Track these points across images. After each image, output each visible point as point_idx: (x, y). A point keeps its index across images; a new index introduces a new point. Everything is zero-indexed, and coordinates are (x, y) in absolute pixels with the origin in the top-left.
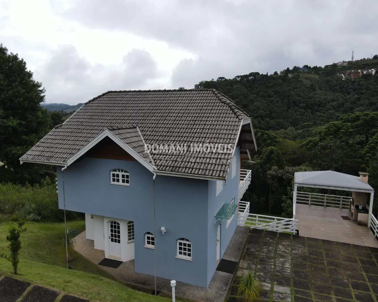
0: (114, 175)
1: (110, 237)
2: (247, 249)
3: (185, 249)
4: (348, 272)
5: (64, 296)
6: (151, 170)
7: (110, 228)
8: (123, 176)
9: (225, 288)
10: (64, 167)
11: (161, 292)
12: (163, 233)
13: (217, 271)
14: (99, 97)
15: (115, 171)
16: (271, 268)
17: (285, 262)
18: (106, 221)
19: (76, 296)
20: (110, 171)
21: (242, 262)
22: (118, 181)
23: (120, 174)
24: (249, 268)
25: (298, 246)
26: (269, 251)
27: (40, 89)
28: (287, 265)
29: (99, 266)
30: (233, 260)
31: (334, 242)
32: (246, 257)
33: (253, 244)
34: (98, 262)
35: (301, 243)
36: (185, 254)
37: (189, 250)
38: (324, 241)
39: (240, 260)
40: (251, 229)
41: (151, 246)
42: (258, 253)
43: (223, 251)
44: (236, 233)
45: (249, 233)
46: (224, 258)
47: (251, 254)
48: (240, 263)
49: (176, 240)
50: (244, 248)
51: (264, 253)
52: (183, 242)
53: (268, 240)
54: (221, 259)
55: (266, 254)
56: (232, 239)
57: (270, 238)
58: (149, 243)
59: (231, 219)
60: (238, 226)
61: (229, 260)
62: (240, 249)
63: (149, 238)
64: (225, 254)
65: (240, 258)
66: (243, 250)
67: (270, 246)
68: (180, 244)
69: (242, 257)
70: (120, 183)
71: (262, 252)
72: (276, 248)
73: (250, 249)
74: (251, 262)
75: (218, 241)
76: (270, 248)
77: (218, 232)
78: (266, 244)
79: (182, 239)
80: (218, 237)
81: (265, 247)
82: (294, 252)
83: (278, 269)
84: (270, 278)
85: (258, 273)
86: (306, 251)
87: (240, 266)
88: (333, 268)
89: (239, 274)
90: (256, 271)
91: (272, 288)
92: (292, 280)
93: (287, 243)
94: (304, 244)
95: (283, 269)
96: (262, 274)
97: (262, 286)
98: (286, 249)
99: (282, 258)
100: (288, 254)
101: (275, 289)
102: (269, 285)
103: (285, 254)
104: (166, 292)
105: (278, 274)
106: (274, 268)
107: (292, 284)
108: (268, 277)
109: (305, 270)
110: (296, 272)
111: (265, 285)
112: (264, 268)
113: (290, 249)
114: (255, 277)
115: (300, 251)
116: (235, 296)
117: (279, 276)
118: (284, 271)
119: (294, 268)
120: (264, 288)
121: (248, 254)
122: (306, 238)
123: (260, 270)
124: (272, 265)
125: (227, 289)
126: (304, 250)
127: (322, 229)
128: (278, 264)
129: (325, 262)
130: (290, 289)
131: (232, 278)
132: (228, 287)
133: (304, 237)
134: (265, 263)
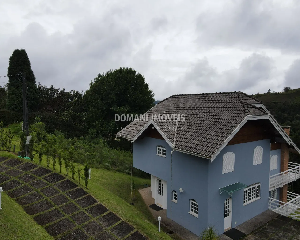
0: (158, 149)
1: (158, 191)
2: (264, 229)
3: (195, 208)
5: (99, 204)
6: (172, 147)
7: (158, 185)
8: (163, 150)
10: (133, 141)
11: (175, 233)
12: (181, 193)
13: (224, 235)
14: (167, 99)
15: (159, 146)
18: (156, 179)
19: (104, 206)
20: (157, 146)
21: (251, 236)
22: (160, 153)
23: (162, 149)
26: (284, 236)
27: (151, 94)
29: (149, 207)
30: (243, 232)
32: (258, 234)
33: (273, 227)
34: (149, 205)
36: (195, 211)
37: (197, 209)
39: (250, 233)
40: (281, 215)
41: (176, 201)
42: (272, 234)
43: (236, 222)
44: (262, 214)
45: (276, 217)
46: (235, 228)
47: (264, 233)
48: (249, 236)
49: (190, 200)
50: (261, 227)
51: (278, 236)
52: (194, 202)
53: (292, 228)
54: (232, 228)
55: (280, 237)
56: (254, 218)
57: (295, 227)
58: (175, 198)
59: (254, 200)
60: (269, 210)
61: (240, 231)
62: (255, 226)
63: (175, 195)
64: (239, 226)
65: (251, 232)
66: (259, 228)
67: (289, 233)
68: (192, 203)
69: (254, 233)
70: (162, 155)
71: (276, 235)
72: (294, 235)
73: (267, 229)
74: (259, 239)
75: (230, 212)
76: (288, 234)
77: (230, 204)
78: (287, 230)
79: (194, 200)
80: (230, 209)
81: (283, 232)
87: (247, 238)
104: (177, 234)
121: (261, 232)
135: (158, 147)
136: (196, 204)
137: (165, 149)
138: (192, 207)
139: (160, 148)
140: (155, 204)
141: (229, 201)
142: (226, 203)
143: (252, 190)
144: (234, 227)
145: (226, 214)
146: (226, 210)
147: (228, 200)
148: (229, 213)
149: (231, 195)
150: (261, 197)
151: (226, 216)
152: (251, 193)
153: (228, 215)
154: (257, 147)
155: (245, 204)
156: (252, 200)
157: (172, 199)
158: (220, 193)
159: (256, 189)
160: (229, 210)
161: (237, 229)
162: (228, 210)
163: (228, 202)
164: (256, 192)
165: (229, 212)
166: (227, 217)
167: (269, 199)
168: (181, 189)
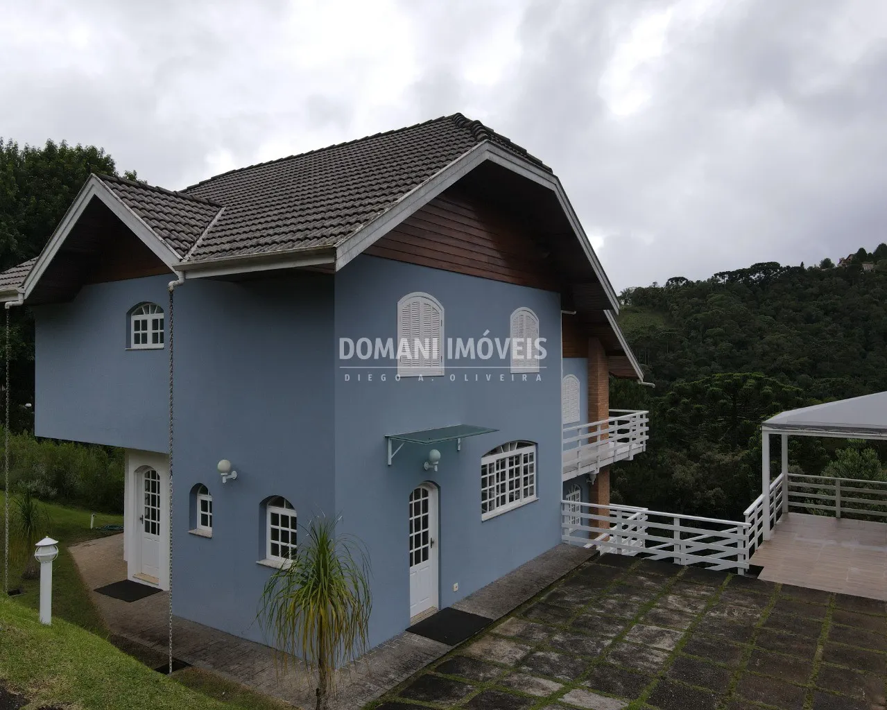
0: (137, 323)
1: (142, 519)
2: (556, 595)
3: (285, 536)
7: (143, 493)
8: (155, 323)
9: (392, 676)
11: (190, 665)
12: (224, 481)
13: (407, 633)
15: (140, 312)
16: (599, 645)
17: (661, 634)
20: (129, 315)
21: (511, 623)
22: (145, 339)
23: (150, 318)
24: (521, 638)
25: (737, 601)
26: (624, 606)
28: (666, 644)
30: (482, 613)
32: (537, 611)
33: (582, 587)
35: (754, 596)
36: (285, 551)
37: (295, 539)
38: (844, 598)
39: (508, 616)
40: (601, 554)
41: (207, 530)
42: (582, 606)
43: (456, 585)
44: (545, 557)
45: (589, 560)
46: (455, 607)
47: (554, 607)
48: (502, 625)
49: (264, 504)
50: (542, 592)
51: (602, 607)
52: (281, 511)
53: (641, 582)
54: (443, 607)
55: (609, 611)
56: (518, 569)
57: (651, 578)
58: (204, 523)
59: (515, 504)
60: (564, 544)
61: (471, 612)
62: (525, 592)
63: (204, 503)
64: (468, 598)
65: (512, 611)
66: (538, 595)
67: (637, 595)
68: (275, 518)
69: (520, 610)
70: (150, 344)
71: (596, 607)
72: (654, 600)
73: (563, 595)
74: (541, 625)
75: (432, 543)
76: (635, 598)
77: (432, 513)
78: (628, 590)
79: (279, 502)
80: (432, 531)
81: (617, 595)
82: (712, 614)
83: (623, 649)
84: (574, 669)
85: (540, 654)
86: (758, 615)
87: (496, 631)
88: (842, 667)
89: (476, 649)
90: (540, 648)
91: (561, 693)
92: (654, 683)
93: (702, 593)
94: (761, 600)
95: (640, 651)
96: (554, 656)
97: (529, 684)
98: (689, 605)
99: (657, 625)
100: (687, 617)
101: (568, 698)
102: (554, 686)
103: (676, 617)
104: (202, 666)
105: (612, 661)
106: (611, 646)
107: (645, 693)
108: (571, 665)
109: (722, 664)
110: (682, 665)
111: (538, 684)
112: (574, 644)
113: (702, 607)
114: (523, 661)
115: (736, 614)
116: (408, 701)
117: (612, 666)
118: (642, 658)
119: (684, 654)
120: (526, 691)
121: (546, 607)
122: (780, 587)
123: (555, 646)
124: (608, 638)
125: (401, 680)
126: (756, 612)
127: (855, 570)
128: (634, 637)
129: (820, 650)
130: (627, 705)
131: (438, 656)
132: (405, 676)
133: (772, 584)
134: (586, 630)
135: (134, 318)
136: (290, 513)
137: (160, 316)
138: (275, 534)
139: (140, 318)
140: (130, 578)
142: (417, 505)
143: (507, 469)
144: (450, 605)
145: (418, 553)
146: (418, 537)
147: (426, 494)
148: (427, 548)
149: (434, 469)
150: (537, 496)
151: (418, 561)
152: (508, 480)
153: (425, 558)
154: (518, 309)
155: (485, 516)
156: (509, 506)
157: (193, 524)
158: (390, 456)
159: (522, 465)
160: (430, 536)
161: (459, 609)
162: (426, 534)
163: (426, 502)
164: (522, 476)
165: (429, 545)
166: (422, 563)
167: (563, 505)
168: (223, 464)
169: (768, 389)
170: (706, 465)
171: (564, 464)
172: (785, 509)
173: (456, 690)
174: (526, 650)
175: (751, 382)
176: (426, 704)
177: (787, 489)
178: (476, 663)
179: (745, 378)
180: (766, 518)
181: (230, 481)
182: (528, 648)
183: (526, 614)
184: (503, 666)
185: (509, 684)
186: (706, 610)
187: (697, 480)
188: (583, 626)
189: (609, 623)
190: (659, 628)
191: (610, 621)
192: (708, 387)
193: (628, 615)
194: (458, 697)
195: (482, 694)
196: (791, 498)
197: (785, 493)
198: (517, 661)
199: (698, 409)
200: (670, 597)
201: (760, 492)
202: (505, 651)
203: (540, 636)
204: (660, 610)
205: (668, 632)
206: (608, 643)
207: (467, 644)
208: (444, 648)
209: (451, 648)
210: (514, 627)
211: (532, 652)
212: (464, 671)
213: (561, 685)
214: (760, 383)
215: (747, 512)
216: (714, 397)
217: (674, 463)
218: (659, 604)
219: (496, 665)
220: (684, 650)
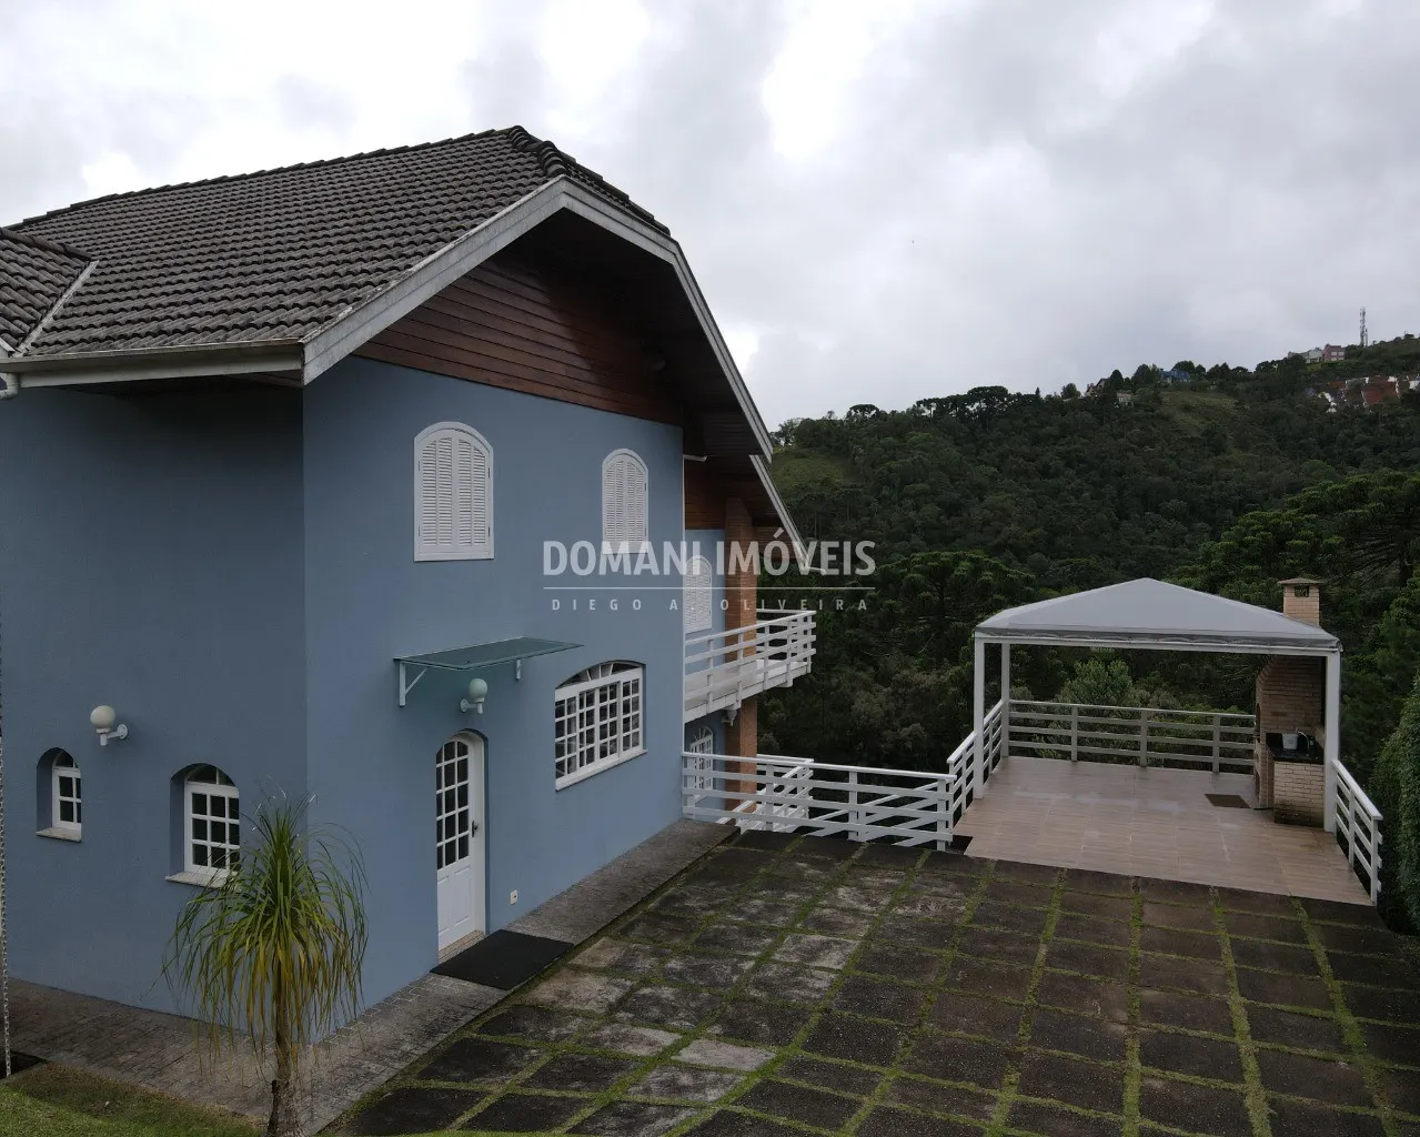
2: (672, 898)
3: (218, 831)
4: (1148, 993)
9: (407, 1047)
11: (44, 1061)
12: (103, 741)
13: (433, 977)
16: (736, 970)
17: (826, 946)
21: (600, 949)
24: (617, 970)
25: (934, 889)
26: (772, 909)
28: (833, 960)
30: (556, 935)
31: (1128, 878)
32: (641, 927)
33: (712, 884)
35: (957, 881)
36: (218, 858)
37: (236, 835)
38: (1077, 875)
39: (596, 936)
40: (742, 832)
41: (73, 829)
42: (712, 912)
43: (514, 893)
44: (655, 842)
45: (723, 843)
46: (513, 929)
47: (666, 918)
48: (588, 951)
49: (179, 779)
50: (653, 895)
51: (740, 912)
52: (210, 790)
53: (800, 872)
54: (494, 929)
55: (751, 917)
56: (615, 863)
57: (814, 863)
58: (67, 813)
59: (611, 760)
60: (686, 819)
61: (538, 935)
62: (624, 897)
63: (66, 785)
64: (534, 913)
65: (603, 928)
66: (645, 901)
67: (794, 890)
68: (199, 801)
69: (615, 927)
71: (733, 912)
72: (818, 896)
73: (684, 897)
74: (648, 947)
75: (474, 828)
76: (790, 896)
77: (475, 782)
78: (778, 884)
79: (207, 773)
80: (475, 809)
81: (764, 892)
82: (900, 911)
83: (770, 974)
84: (698, 1010)
85: (646, 991)
86: (963, 908)
87: (577, 961)
88: (1072, 973)
89: (545, 992)
90: (645, 983)
91: (676, 1048)
92: (814, 1019)
93: (886, 881)
94: (966, 885)
95: (795, 974)
96: (667, 993)
97: (626, 1038)
98: (867, 900)
99: (821, 933)
100: (864, 917)
101: (687, 1055)
102: (665, 1038)
103: (849, 920)
104: (68, 1061)
105: (753, 993)
106: (755, 970)
107: (801, 1035)
108: (693, 1005)
109: (909, 982)
110: (854, 989)
111: (642, 1038)
112: (699, 971)
113: (885, 901)
114: (621, 1004)
115: (932, 907)
116: (434, 1084)
117: (754, 1000)
118: (798, 984)
119: (859, 973)
120: (623, 1050)
121: (655, 919)
122: (993, 865)
123: (669, 977)
124: (751, 958)
125: (421, 1052)
126: (960, 904)
127: (1093, 834)
128: (787, 954)
129: (1043, 950)
130: (773, 1056)
131: (484, 1008)
132: (430, 1044)
133: (983, 861)
134: (718, 950)
136: (227, 793)
138: (199, 829)
141: (465, 787)
142: (449, 768)
143: (597, 706)
144: (503, 926)
145: (451, 846)
146: (450, 820)
147: (463, 750)
148: (466, 837)
149: (476, 709)
150: (644, 747)
151: (450, 860)
152: (597, 724)
153: (464, 853)
154: (615, 452)
155: (561, 782)
156: (600, 764)
157: (44, 819)
158: (403, 691)
159: (620, 699)
160: (471, 818)
161: (519, 931)
162: (464, 815)
163: (463, 765)
164: (620, 717)
165: (469, 832)
166: (458, 863)
167: (685, 759)
168: (101, 714)
169: (987, 576)
170: (900, 691)
171: (686, 697)
172: (1005, 752)
173: (513, 1060)
174: (624, 987)
175: (965, 564)
176: (462, 1086)
177: (1008, 721)
178: (546, 1014)
179: (958, 559)
180: (978, 766)
181: (116, 742)
182: (628, 983)
183: (624, 932)
184: (589, 1016)
185: (596, 1042)
186: (891, 905)
187: (887, 713)
188: (713, 943)
189: (751, 935)
190: (824, 938)
191: (752, 933)
192: (903, 575)
193: (780, 921)
194: (516, 1070)
195: (555, 1060)
196: (1013, 736)
197: (1005, 728)
198: (611, 1005)
199: (890, 606)
200: (841, 889)
201: (971, 729)
202: (590, 991)
203: (645, 964)
204: (827, 911)
205: (837, 943)
206: (748, 965)
207: (532, 985)
208: (494, 994)
209: (505, 993)
210: (605, 952)
211: (633, 989)
212: (525, 1029)
213: (677, 1036)
214: (977, 569)
215: (952, 758)
216: (914, 588)
217: (853, 690)
218: (825, 902)
219: (576, 1014)
220: (858, 967)
